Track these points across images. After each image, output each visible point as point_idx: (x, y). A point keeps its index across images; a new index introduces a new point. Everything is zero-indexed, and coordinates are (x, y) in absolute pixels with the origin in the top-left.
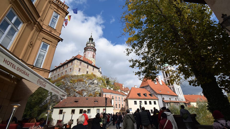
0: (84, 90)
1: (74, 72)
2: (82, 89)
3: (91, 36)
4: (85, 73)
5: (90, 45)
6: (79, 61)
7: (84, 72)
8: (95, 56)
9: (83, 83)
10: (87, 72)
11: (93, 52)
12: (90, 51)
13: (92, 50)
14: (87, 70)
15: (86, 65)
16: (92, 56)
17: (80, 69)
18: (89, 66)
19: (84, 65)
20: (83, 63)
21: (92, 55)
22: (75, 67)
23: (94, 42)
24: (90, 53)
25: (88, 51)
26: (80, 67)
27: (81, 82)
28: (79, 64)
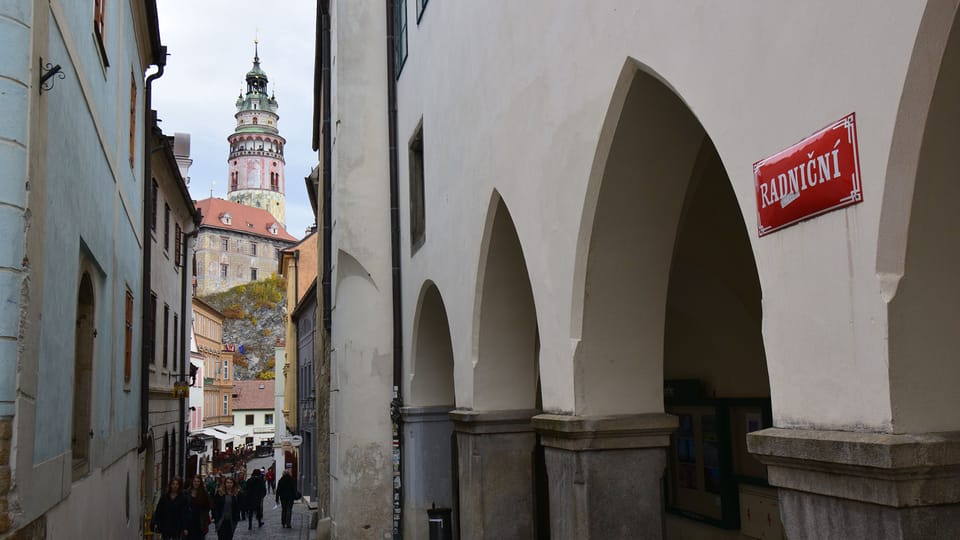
0: (250, 349)
1: (207, 280)
2: (242, 343)
3: (256, 63)
4: (247, 279)
5: (255, 119)
6: (217, 236)
7: (240, 276)
8: (280, 178)
9: (244, 325)
10: (254, 273)
11: (272, 160)
12: (259, 159)
13: (267, 147)
14: (254, 262)
15: (245, 243)
16: (268, 184)
17: (225, 267)
18: (261, 246)
19: (240, 245)
20: (233, 239)
21: (268, 178)
22: (207, 265)
23: (270, 96)
24: (258, 166)
25: (250, 159)
26: (224, 257)
27: (237, 322)
28: (218, 246)
